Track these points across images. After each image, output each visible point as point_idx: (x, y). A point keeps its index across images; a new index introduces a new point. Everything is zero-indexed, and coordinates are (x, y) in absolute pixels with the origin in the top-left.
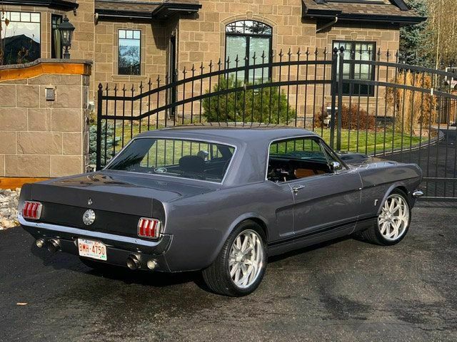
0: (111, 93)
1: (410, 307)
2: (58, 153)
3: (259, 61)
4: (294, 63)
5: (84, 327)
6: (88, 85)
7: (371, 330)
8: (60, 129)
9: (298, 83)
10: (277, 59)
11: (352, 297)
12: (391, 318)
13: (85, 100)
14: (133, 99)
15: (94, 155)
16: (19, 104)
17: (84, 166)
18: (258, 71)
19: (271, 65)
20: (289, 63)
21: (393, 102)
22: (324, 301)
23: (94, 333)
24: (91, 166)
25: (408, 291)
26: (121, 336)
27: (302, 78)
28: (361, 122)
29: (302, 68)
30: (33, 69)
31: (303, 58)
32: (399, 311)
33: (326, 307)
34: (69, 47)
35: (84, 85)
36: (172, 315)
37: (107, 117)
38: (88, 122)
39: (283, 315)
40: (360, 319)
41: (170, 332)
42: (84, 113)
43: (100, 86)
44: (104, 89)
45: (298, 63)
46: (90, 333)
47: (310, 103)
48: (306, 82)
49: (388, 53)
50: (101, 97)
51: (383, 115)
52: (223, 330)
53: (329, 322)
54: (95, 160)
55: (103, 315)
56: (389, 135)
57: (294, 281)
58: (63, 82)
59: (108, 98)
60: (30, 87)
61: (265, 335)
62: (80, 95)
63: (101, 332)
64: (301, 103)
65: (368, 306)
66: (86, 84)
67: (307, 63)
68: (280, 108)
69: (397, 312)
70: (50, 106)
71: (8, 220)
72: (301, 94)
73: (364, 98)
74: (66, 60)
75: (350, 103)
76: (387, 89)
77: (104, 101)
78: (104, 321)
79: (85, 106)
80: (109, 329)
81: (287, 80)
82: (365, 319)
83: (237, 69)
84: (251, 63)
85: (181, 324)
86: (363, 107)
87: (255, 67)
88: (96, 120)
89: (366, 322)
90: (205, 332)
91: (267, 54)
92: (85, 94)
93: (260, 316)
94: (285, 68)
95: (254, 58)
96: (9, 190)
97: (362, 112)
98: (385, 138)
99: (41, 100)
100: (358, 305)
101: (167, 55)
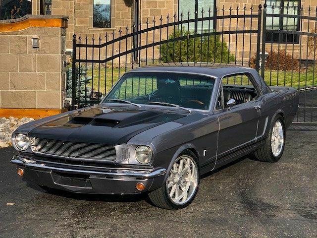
0: (83, 42)
1: (310, 208)
2: (41, 89)
3: (206, 15)
4: (234, 17)
5: (56, 221)
6: (65, 35)
7: (278, 224)
8: (43, 70)
9: (237, 32)
10: (220, 14)
11: (266, 200)
12: (294, 215)
13: (63, 47)
14: (100, 46)
15: (70, 90)
16: (12, 51)
17: (62, 99)
18: (206, 22)
19: (215, 18)
20: (231, 17)
21: (313, 48)
22: (244, 203)
23: (64, 225)
24: (68, 99)
25: (311, 195)
26: (85, 228)
27: (241, 28)
28: (287, 64)
29: (240, 21)
30: (22, 23)
31: (241, 12)
32: (301, 210)
33: (245, 207)
34: (50, 6)
35: (62, 35)
36: (124, 212)
37: (80, 61)
38: (65, 64)
39: (211, 213)
40: (270, 216)
41: (123, 225)
42: (62, 58)
43: (75, 36)
44: (77, 38)
45: (238, 16)
46: (61, 226)
47: (247, 49)
48: (244, 32)
49: (309, 9)
50: (75, 45)
51: (306, 59)
52: (164, 224)
53: (246, 218)
54: (71, 95)
55: (71, 212)
56: (310, 75)
57: (221, 188)
58: (45, 33)
59: (81, 46)
60: (20, 37)
61: (195, 227)
62: (58, 44)
63: (70, 225)
64: (240, 50)
65: (278, 207)
66: (64, 34)
67: (244, 16)
68: (222, 53)
69: (300, 211)
70: (36, 52)
71: (3, 141)
72: (240, 43)
73: (290, 45)
74: (47, 16)
75: (279, 49)
76: (308, 38)
77: (78, 48)
78: (72, 217)
79: (62, 52)
80: (76, 222)
81: (228, 30)
82: (274, 216)
83: (189, 21)
84: (200, 16)
85: (131, 219)
86: (289, 52)
87: (203, 19)
88: (71, 63)
89: (274, 218)
90: (149, 226)
91: (212, 10)
92: (63, 42)
93: (193, 214)
94: (227, 21)
95: (202, 12)
96: (4, 118)
97: (288, 56)
98: (306, 77)
99: (29, 48)
100: (270, 206)
101: (132, 11)
